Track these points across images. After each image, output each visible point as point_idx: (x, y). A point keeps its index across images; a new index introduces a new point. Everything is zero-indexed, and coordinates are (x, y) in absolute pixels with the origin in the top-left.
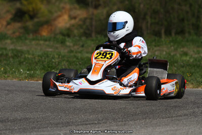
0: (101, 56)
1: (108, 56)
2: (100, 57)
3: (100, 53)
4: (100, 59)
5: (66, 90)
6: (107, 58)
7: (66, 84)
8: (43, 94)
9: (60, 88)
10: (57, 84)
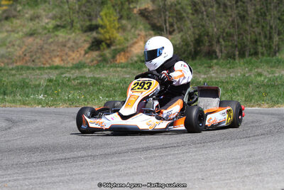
0: (138, 86)
1: (146, 86)
2: (136, 88)
3: (138, 83)
4: (137, 90)
5: (97, 126)
6: (145, 89)
7: (98, 120)
8: (79, 132)
9: (91, 125)
10: (88, 120)
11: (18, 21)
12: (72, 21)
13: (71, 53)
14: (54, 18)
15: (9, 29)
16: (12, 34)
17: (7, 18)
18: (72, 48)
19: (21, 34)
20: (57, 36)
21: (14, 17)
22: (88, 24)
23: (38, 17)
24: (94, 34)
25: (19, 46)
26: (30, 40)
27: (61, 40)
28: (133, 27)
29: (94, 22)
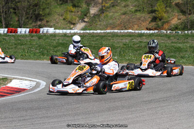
11: (118, 8)
12: (143, 8)
13: (142, 23)
14: (135, 6)
15: (114, 11)
16: (115, 13)
17: (113, 6)
18: (143, 21)
19: (119, 13)
20: (136, 15)
21: (116, 5)
22: (151, 9)
23: (128, 6)
24: (154, 14)
25: (118, 19)
26: (124, 16)
27: (138, 17)
28: (172, 11)
29: (154, 9)
